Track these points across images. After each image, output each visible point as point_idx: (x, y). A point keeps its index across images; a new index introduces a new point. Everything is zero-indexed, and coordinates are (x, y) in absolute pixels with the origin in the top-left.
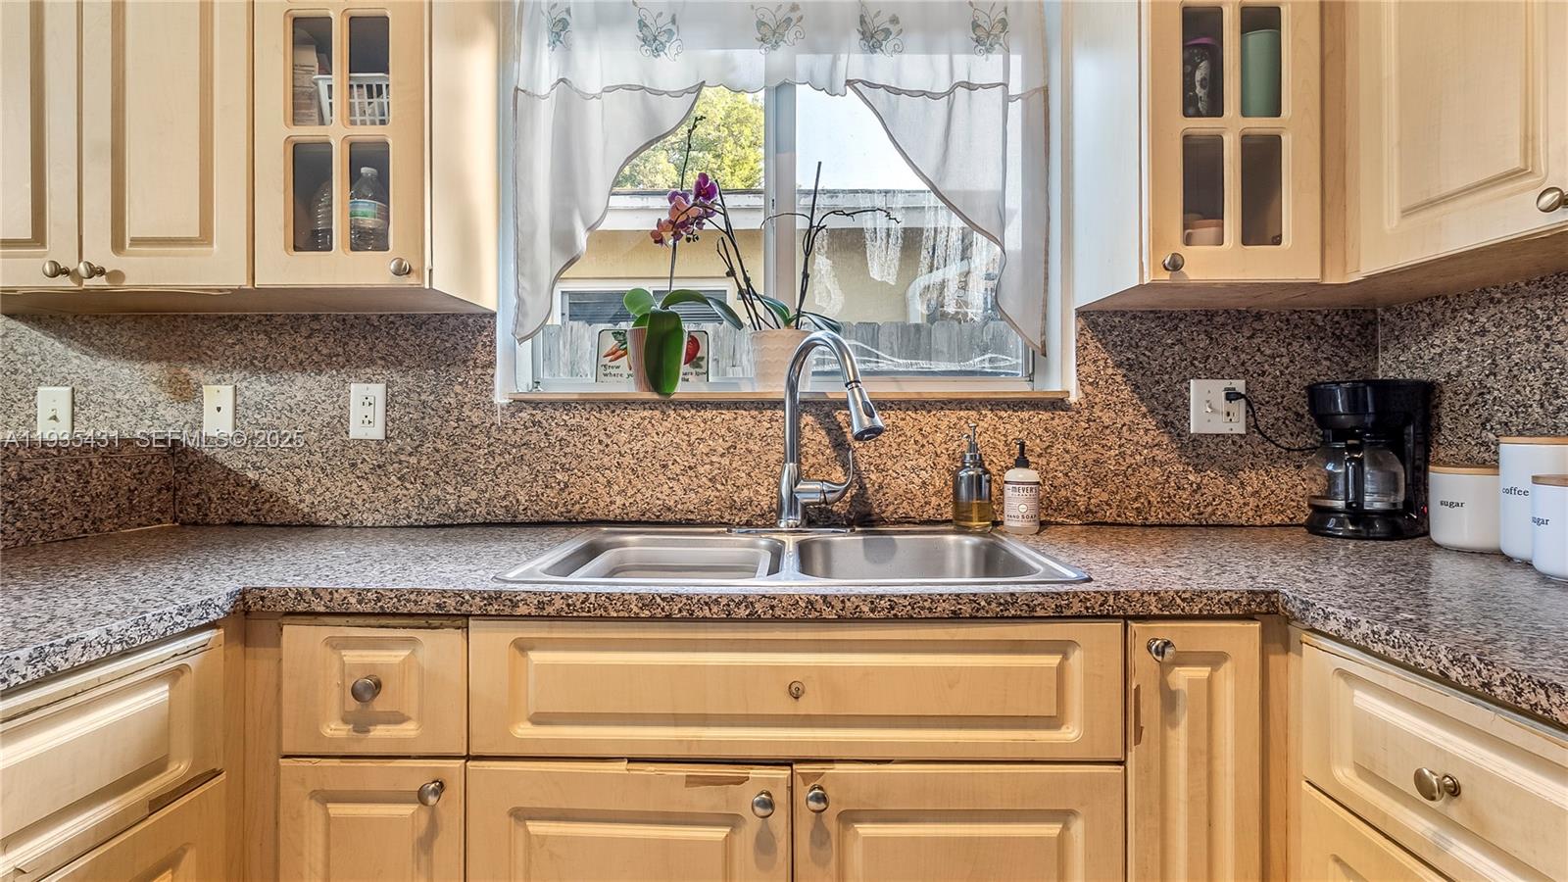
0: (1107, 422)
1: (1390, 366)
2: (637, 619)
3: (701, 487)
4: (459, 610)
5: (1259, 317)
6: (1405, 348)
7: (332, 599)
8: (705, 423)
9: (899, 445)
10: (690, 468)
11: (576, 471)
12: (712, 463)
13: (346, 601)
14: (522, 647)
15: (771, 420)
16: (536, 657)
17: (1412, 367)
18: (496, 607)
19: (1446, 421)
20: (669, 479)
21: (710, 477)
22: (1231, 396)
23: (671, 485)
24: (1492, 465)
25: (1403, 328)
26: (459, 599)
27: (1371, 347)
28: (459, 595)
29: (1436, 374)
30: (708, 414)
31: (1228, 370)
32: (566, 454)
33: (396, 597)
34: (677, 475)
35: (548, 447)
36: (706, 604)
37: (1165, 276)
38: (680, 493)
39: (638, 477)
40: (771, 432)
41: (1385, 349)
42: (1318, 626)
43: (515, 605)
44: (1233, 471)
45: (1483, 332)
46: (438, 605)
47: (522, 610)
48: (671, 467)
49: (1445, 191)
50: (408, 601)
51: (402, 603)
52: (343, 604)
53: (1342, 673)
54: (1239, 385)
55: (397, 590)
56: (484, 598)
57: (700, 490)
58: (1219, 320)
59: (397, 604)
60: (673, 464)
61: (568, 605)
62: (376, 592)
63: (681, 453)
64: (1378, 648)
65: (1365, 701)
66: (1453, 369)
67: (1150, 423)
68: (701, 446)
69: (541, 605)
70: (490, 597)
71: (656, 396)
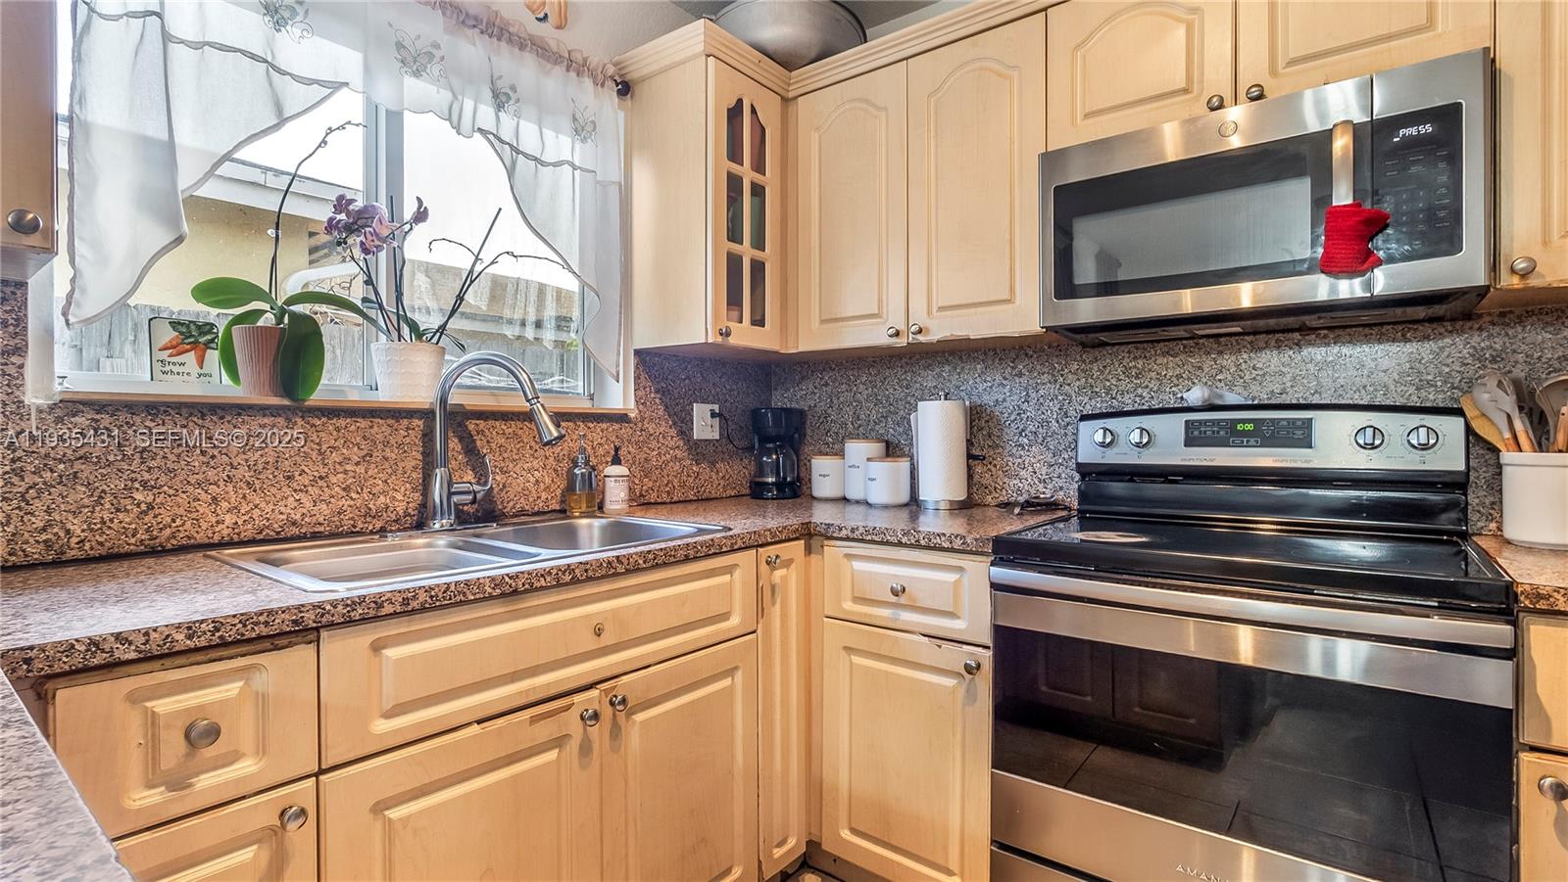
0: (652, 432)
1: (780, 399)
2: (491, 597)
3: (333, 497)
4: (320, 622)
5: (724, 364)
6: (787, 390)
7: (147, 641)
8: (339, 431)
9: (518, 450)
10: (321, 478)
11: (166, 488)
12: (345, 472)
13: (169, 640)
14: (377, 647)
15: (408, 429)
16: (392, 653)
17: (791, 401)
18: (360, 611)
19: (809, 432)
20: (295, 491)
21: (343, 486)
22: (713, 415)
23: (298, 498)
24: (841, 454)
25: (786, 378)
26: (319, 610)
27: (769, 388)
28: (319, 607)
29: (803, 405)
30: (342, 422)
31: (711, 397)
32: (150, 468)
33: (240, 622)
34: (305, 487)
35: (123, 460)
36: (542, 576)
37: (720, 339)
38: (308, 504)
39: (255, 491)
40: (408, 440)
41: (776, 389)
42: (835, 535)
43: (380, 606)
44: (713, 463)
45: (826, 385)
46: (295, 622)
47: (388, 609)
48: (297, 478)
49: (843, 315)
50: (256, 624)
51: (249, 627)
52: (165, 644)
53: (847, 556)
54: (716, 408)
55: (242, 615)
56: (347, 605)
57: (332, 500)
58: (708, 364)
59: (243, 630)
60: (300, 475)
61: (431, 597)
62: (213, 622)
63: (310, 463)
64: (869, 538)
65: (857, 565)
66: (812, 403)
67: (673, 432)
68: (334, 455)
69: (406, 602)
70: (354, 603)
71: (286, 402)
